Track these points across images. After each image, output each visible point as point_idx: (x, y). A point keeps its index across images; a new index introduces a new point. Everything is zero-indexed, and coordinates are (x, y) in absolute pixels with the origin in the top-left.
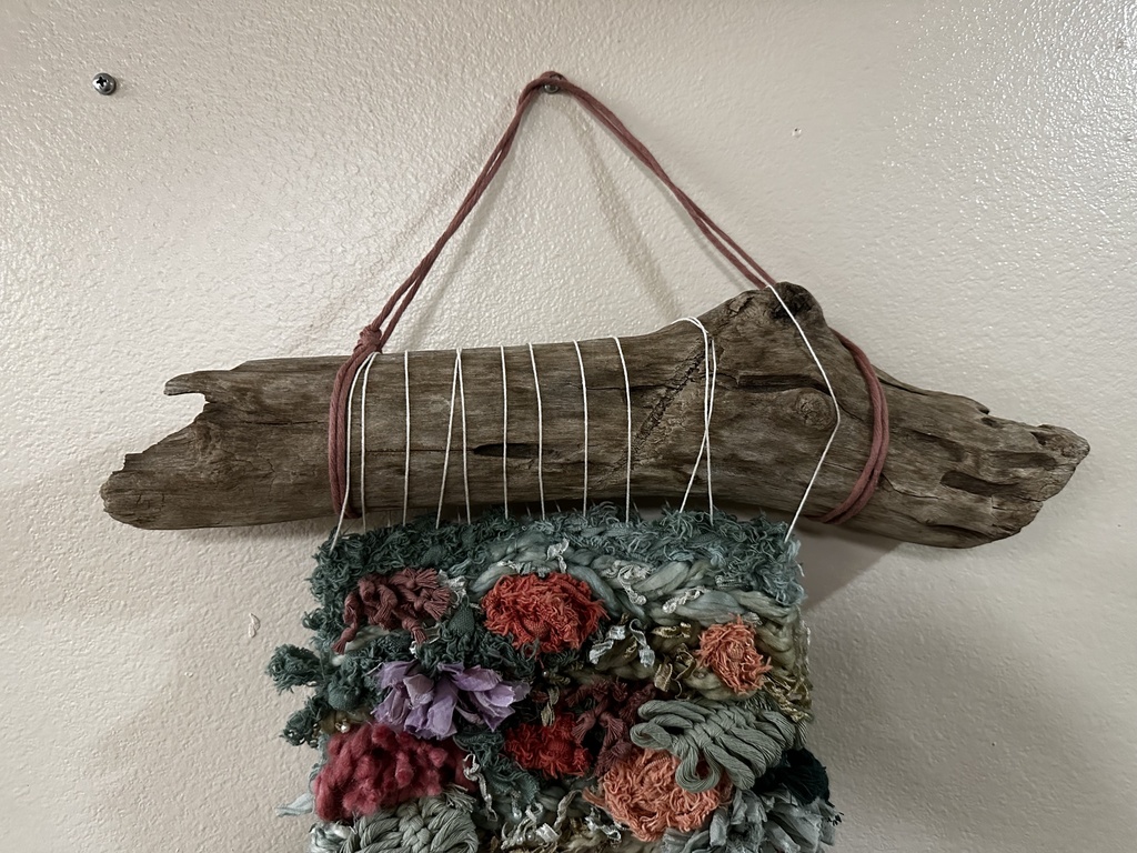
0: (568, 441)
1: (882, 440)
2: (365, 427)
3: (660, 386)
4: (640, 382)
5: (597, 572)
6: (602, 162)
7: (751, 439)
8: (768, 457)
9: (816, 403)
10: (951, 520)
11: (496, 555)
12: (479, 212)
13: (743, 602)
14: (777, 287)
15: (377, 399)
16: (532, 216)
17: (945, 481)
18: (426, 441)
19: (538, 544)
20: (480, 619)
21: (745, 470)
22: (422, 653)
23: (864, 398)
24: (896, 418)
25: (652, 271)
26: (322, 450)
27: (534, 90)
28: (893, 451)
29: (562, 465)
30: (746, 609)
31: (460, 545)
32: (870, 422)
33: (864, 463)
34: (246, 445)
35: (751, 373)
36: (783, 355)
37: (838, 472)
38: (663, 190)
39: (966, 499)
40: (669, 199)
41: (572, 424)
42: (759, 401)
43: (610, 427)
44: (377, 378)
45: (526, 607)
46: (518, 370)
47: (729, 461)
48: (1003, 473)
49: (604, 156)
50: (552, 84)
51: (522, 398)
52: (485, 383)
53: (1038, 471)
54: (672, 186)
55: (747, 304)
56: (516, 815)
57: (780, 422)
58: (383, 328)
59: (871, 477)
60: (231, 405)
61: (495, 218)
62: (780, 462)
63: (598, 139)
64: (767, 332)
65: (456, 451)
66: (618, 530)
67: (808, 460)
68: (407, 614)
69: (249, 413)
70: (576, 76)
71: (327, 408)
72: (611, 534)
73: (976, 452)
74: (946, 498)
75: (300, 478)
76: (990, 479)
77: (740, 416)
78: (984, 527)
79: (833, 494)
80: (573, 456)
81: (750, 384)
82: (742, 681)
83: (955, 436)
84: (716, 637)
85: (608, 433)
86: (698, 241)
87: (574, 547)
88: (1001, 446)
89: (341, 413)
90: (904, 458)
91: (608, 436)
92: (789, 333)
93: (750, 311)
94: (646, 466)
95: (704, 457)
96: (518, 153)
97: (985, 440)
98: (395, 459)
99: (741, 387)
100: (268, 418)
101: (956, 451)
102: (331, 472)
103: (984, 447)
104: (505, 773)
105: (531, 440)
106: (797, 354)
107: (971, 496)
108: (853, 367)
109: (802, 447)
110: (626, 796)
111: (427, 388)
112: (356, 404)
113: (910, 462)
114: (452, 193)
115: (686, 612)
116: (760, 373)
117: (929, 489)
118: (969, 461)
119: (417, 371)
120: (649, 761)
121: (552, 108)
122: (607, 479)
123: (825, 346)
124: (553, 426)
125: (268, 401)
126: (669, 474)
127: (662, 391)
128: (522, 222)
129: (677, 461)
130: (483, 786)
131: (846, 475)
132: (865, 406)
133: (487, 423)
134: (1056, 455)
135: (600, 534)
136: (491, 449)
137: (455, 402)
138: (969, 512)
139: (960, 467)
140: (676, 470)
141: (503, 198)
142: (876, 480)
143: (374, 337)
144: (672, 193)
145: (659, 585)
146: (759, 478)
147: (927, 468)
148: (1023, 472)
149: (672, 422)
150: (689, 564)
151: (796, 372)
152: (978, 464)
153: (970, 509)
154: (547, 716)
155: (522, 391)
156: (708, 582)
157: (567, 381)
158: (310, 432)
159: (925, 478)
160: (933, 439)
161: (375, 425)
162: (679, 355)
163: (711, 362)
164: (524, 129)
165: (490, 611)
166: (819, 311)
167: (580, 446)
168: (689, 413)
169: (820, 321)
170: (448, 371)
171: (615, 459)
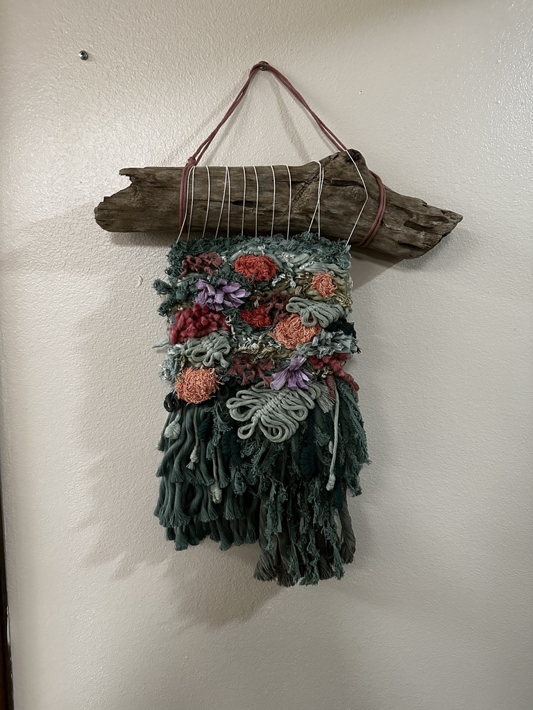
0: (267, 201)
1: (382, 208)
2: (193, 190)
3: (303, 182)
4: (295, 180)
5: (276, 256)
6: (282, 100)
7: (335, 203)
8: (341, 212)
9: (359, 190)
10: (407, 241)
11: (238, 248)
12: (232, 117)
13: (329, 267)
14: (348, 151)
15: (198, 180)
16: (253, 120)
17: (405, 225)
18: (216, 198)
19: (254, 245)
20: (232, 269)
21: (332, 218)
22: (212, 279)
23: (377, 192)
24: (388, 201)
25: (301, 146)
26: (177, 198)
27: (256, 68)
28: (386, 212)
29: (264, 211)
30: (330, 270)
31: (224, 246)
32: (379, 201)
33: (376, 216)
34: (150, 194)
35: (336, 179)
36: (348, 174)
37: (366, 220)
38: (307, 113)
39: (413, 232)
40: (309, 117)
41: (269, 194)
42: (339, 190)
43: (283, 196)
44: (197, 173)
45: (250, 264)
46: (250, 173)
47: (327, 213)
48: (427, 223)
49: (283, 98)
50: (263, 67)
51: (251, 183)
52: (238, 177)
53: (441, 223)
54: (310, 110)
55: (337, 156)
56: (244, 339)
57: (346, 198)
58: (196, 158)
59: (378, 222)
60: (144, 180)
61: (238, 120)
62: (345, 215)
63: (281, 91)
64: (344, 166)
65: (226, 202)
66: (284, 242)
67: (355, 214)
68: (205, 266)
69: (151, 183)
70: (272, 64)
71: (180, 182)
72: (281, 244)
73: (418, 215)
74: (405, 231)
75: (169, 209)
76: (422, 225)
77: (331, 195)
78: (420, 244)
79: (364, 229)
80: (269, 208)
81: (336, 184)
82: (327, 293)
83: (410, 209)
84: (318, 278)
85: (283, 199)
86: (320, 135)
87: (267, 248)
88: (428, 213)
89: (185, 184)
90: (391, 215)
91: (283, 200)
92: (351, 167)
93: (338, 159)
94: (296, 214)
95: (317, 211)
96: (249, 94)
97: (422, 211)
98: (204, 204)
99: (332, 185)
100: (159, 185)
101: (410, 214)
102: (180, 207)
103: (421, 213)
104: (240, 324)
105: (254, 200)
106: (354, 174)
107: (415, 231)
108: (375, 182)
109: (353, 208)
110: (283, 331)
111: (216, 177)
112: (190, 181)
113: (393, 217)
114: (221, 109)
115: (308, 269)
116: (340, 179)
117: (399, 227)
118: (415, 218)
119: (212, 171)
120: (292, 318)
121: (263, 76)
122: (281, 219)
123: (365, 173)
124: (262, 194)
125: (159, 179)
126: (303, 218)
127: (303, 184)
128: (249, 123)
129: (307, 212)
130: (232, 329)
131: (369, 221)
132: (377, 195)
133: (238, 192)
134: (448, 218)
135: (278, 244)
136: (239, 203)
137: (226, 183)
138: (413, 237)
139: (411, 220)
140: (307, 216)
141: (242, 112)
142: (380, 223)
143: (193, 161)
144: (310, 114)
145: (298, 260)
146: (337, 222)
147: (399, 219)
148: (435, 223)
149: (306, 196)
150: (310, 254)
151: (353, 180)
152: (418, 219)
153: (414, 236)
154: (256, 303)
155: (251, 180)
156: (316, 260)
157: (268, 178)
158: (174, 191)
159: (398, 223)
160: (402, 209)
161: (197, 189)
162: (310, 172)
163: (322, 175)
164: (251, 85)
165: (236, 266)
166: (364, 160)
167: (272, 203)
168: (312, 193)
169: (364, 164)
170: (223, 172)
171: (285, 210)
